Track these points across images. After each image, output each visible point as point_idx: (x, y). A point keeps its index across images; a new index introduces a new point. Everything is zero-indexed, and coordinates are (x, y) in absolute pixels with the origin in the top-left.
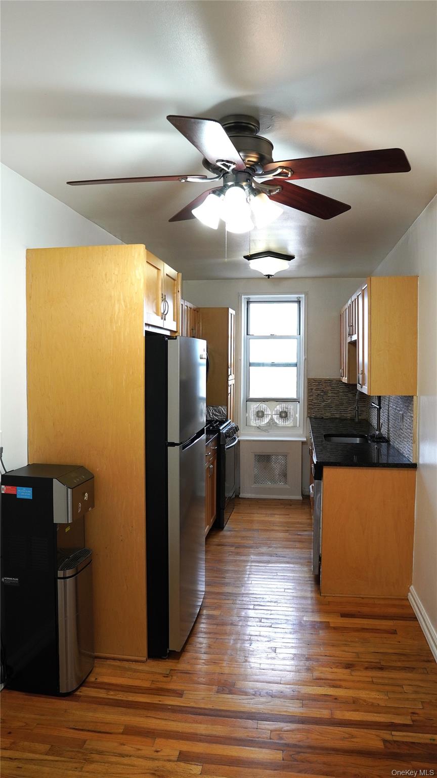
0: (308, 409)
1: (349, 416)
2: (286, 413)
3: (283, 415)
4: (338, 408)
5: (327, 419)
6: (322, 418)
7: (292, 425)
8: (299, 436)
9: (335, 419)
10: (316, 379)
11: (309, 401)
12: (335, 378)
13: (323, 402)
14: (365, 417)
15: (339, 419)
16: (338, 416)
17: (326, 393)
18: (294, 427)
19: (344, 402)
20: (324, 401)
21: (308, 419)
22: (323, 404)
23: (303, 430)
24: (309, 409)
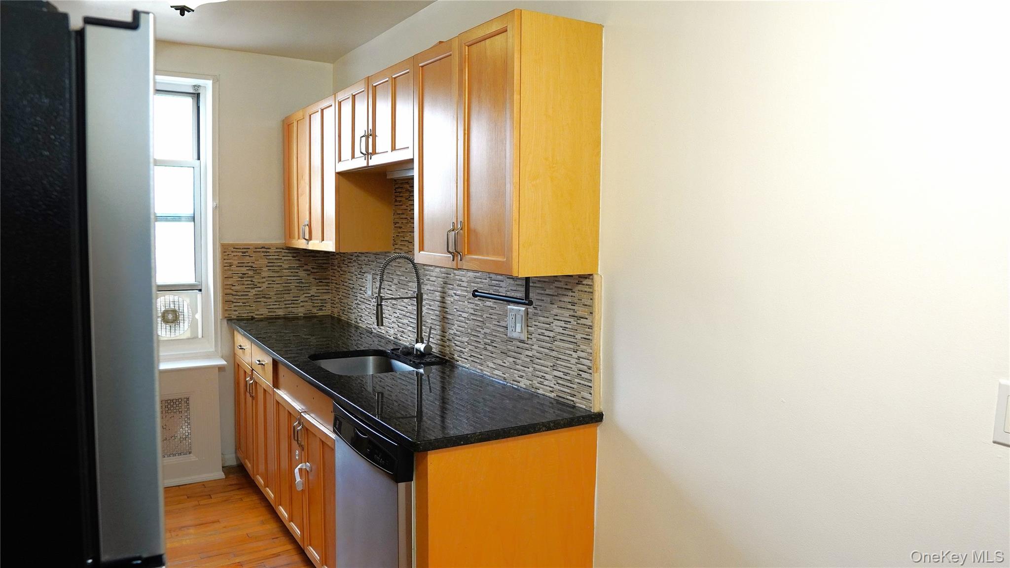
0: (223, 303)
1: (301, 311)
2: (174, 312)
3: (170, 317)
4: (281, 298)
5: (261, 320)
6: (253, 318)
7: (188, 335)
8: (208, 356)
9: (276, 318)
10: (237, 244)
11: (225, 287)
12: (273, 242)
13: (252, 288)
14: (329, 313)
15: (285, 318)
16: (281, 313)
17: (257, 271)
18: (194, 338)
19: (292, 286)
20: (255, 286)
21: (225, 322)
22: (253, 292)
23: (216, 346)
24: (226, 302)
